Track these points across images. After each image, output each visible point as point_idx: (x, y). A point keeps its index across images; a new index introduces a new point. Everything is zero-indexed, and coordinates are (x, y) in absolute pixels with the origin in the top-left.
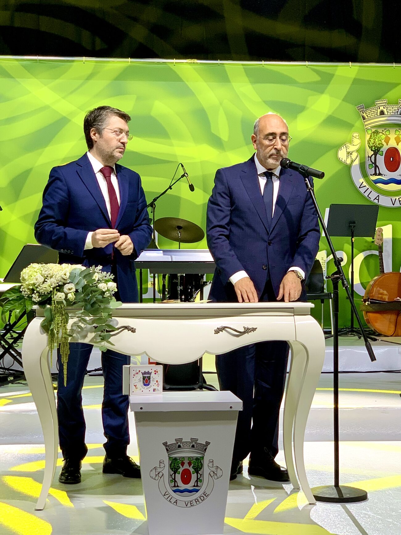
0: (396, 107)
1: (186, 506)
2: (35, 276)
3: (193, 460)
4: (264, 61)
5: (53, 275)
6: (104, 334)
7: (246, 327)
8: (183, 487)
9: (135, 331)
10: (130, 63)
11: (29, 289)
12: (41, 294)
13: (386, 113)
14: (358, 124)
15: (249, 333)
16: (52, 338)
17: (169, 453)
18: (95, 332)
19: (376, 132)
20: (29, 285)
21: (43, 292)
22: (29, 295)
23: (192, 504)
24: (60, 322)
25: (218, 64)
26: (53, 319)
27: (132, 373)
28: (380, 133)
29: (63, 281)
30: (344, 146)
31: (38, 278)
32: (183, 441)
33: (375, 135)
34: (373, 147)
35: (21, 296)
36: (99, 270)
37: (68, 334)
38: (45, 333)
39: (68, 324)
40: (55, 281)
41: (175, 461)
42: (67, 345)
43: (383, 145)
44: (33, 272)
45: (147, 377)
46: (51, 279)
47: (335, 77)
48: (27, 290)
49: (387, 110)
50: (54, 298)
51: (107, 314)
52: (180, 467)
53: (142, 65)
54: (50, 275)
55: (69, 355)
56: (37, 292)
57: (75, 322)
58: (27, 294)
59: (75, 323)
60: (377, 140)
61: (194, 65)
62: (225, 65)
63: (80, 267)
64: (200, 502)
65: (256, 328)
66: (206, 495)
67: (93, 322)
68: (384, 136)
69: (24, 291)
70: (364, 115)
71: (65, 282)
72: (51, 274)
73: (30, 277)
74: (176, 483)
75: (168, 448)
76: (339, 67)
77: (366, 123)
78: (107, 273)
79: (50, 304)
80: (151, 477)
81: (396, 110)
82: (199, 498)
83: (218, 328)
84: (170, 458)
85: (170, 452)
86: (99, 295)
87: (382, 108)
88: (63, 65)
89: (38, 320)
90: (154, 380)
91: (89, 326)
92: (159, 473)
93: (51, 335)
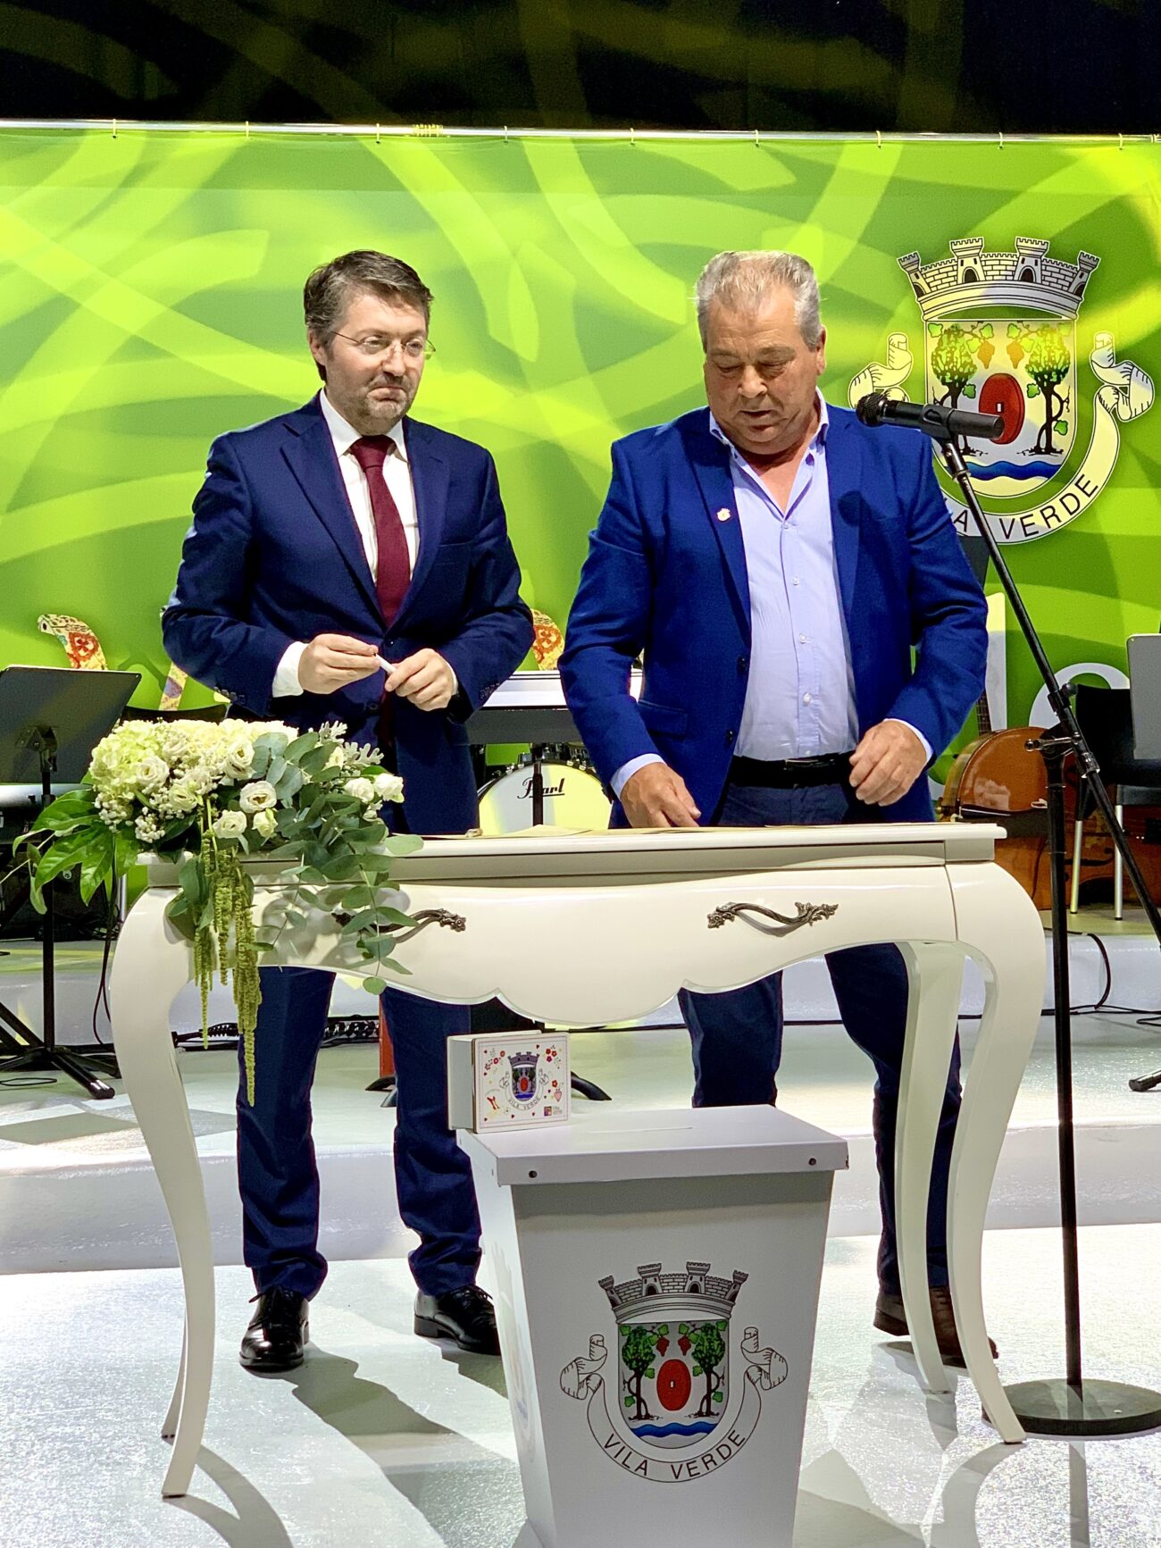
0: (1009, 258)
1: (674, 1479)
2: (140, 761)
3: (699, 1332)
4: (636, 128)
5: (199, 757)
6: (371, 940)
7: (804, 902)
8: (664, 1417)
9: (463, 926)
10: (248, 138)
11: (121, 801)
12: (161, 816)
13: (982, 278)
14: (904, 307)
15: (814, 923)
16: (206, 956)
17: (620, 1313)
18: (337, 933)
19: (955, 332)
20: (123, 789)
21: (170, 812)
22: (124, 821)
23: (693, 1472)
24: (230, 903)
25: (503, 137)
26: (206, 897)
27: (482, 1059)
28: (966, 335)
29: (233, 773)
30: (867, 372)
31: (153, 767)
32: (661, 1273)
33: (952, 338)
34: (948, 374)
35: (94, 823)
36: (338, 737)
37: (256, 941)
38: (180, 939)
39: (252, 909)
40: (208, 775)
41: (637, 1335)
42: (253, 977)
43: (975, 367)
44: (132, 748)
45: (524, 1071)
46: (196, 767)
47: (835, 176)
48: (116, 806)
49: (985, 268)
50: (206, 827)
51: (374, 875)
52: (654, 1356)
53: (287, 142)
54: (186, 757)
55: (260, 1006)
56: (149, 812)
57: (272, 903)
58: (116, 818)
59: (273, 908)
60: (957, 354)
61: (437, 142)
62: (524, 142)
63: (279, 732)
64: (719, 1464)
65: (835, 907)
66: (738, 1441)
67: (332, 899)
68: (975, 343)
69: (108, 809)
70: (921, 281)
71: (240, 776)
72: (193, 755)
73: (125, 765)
74: (642, 1405)
75: (617, 1296)
76: (847, 147)
77: (926, 306)
78: (361, 745)
79: (195, 847)
80: (564, 1390)
81: (1009, 268)
82: (714, 1453)
83: (718, 910)
84: (621, 1327)
85: (623, 1307)
86: (349, 816)
87: (969, 262)
88: (51, 144)
89: (156, 898)
90: (546, 1080)
91: (318, 914)
92: (588, 1379)
93: (203, 945)
